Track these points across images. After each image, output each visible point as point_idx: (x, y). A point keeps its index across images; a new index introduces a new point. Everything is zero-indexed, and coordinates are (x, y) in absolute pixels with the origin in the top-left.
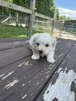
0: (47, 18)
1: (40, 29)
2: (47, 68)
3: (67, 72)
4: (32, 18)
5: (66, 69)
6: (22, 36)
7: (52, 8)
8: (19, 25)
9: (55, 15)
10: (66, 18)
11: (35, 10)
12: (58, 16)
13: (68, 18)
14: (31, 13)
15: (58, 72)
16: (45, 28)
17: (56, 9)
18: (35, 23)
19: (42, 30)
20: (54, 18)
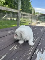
0: (28, 14)
1: (25, 21)
2: (28, 50)
3: (42, 52)
4: (19, 15)
5: (42, 50)
6: (14, 25)
7: (31, 8)
8: (12, 19)
9: (33, 12)
10: (39, 13)
11: (21, 10)
12: (34, 13)
13: (41, 13)
14: (18, 12)
15: (36, 53)
16: (27, 20)
17: (33, 8)
18: (21, 17)
19: (26, 21)
20: (32, 14)
